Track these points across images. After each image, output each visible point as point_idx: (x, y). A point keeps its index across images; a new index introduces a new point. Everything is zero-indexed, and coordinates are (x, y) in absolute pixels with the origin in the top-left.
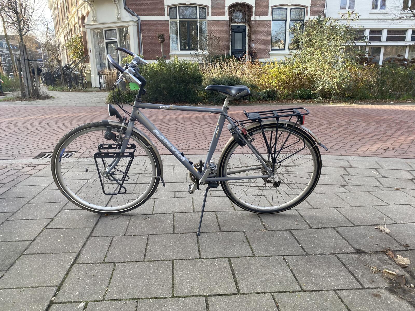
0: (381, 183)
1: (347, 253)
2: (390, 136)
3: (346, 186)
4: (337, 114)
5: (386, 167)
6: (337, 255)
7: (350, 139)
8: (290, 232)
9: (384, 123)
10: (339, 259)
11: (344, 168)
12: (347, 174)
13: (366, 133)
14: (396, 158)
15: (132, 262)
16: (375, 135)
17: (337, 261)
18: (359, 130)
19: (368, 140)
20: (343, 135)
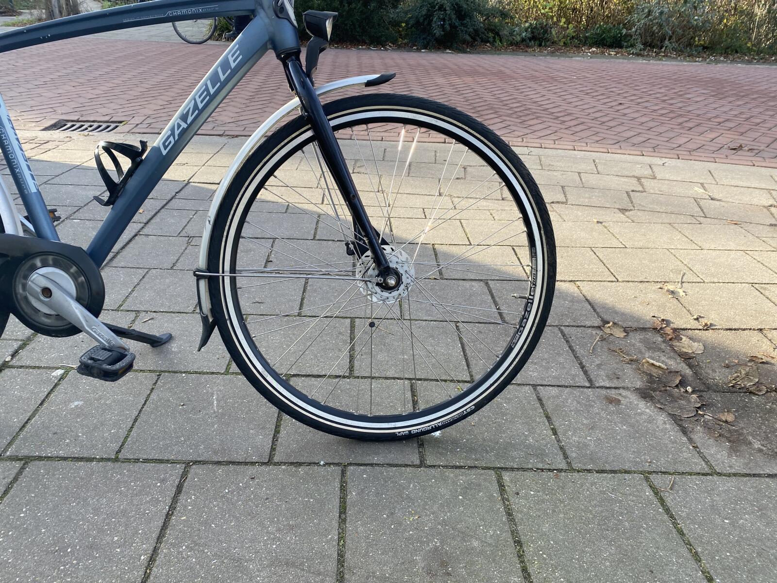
0: (702, 210)
1: (585, 327)
2: (758, 124)
3: (631, 210)
4: (663, 78)
5: (725, 182)
6: (563, 328)
7: (671, 126)
8: (487, 284)
9: (754, 99)
10: (564, 335)
11: (639, 179)
12: (641, 189)
13: (709, 115)
14: (754, 165)
15: (171, 312)
16: (727, 120)
17: (560, 338)
18: (698, 109)
19: (707, 129)
20: (661, 118)
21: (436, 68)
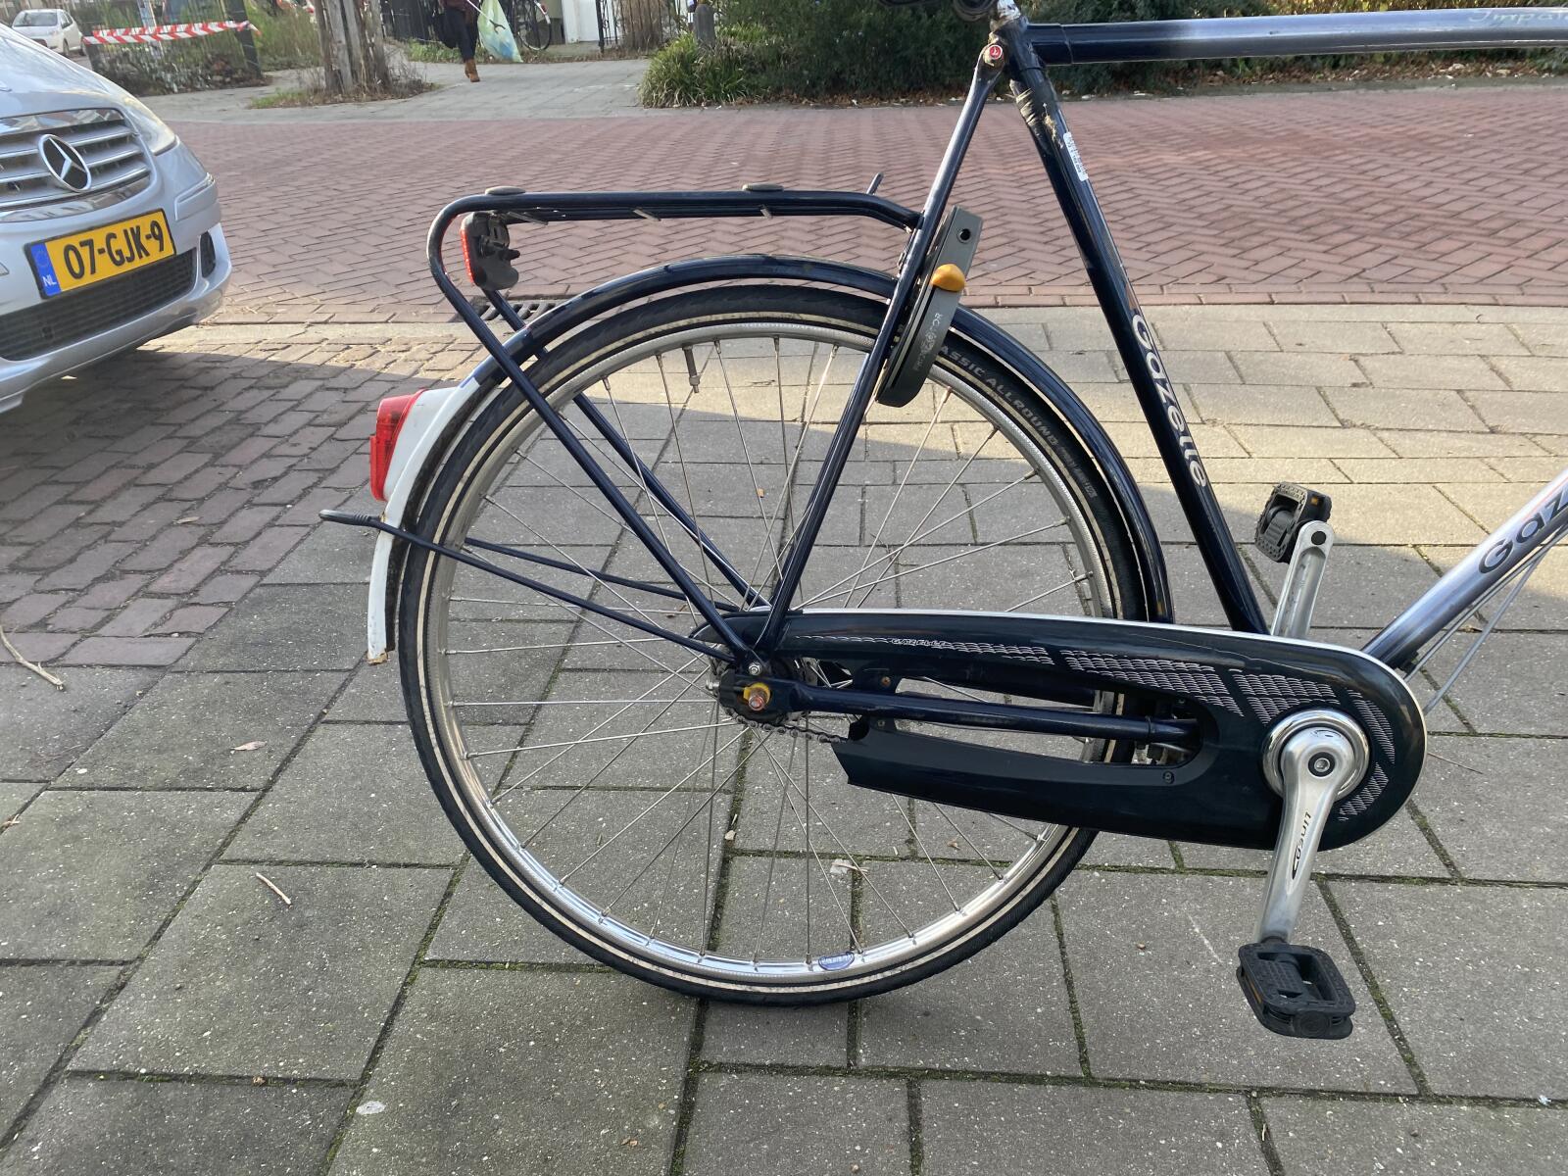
21: (1151, 136)
